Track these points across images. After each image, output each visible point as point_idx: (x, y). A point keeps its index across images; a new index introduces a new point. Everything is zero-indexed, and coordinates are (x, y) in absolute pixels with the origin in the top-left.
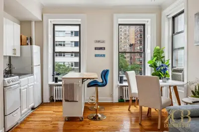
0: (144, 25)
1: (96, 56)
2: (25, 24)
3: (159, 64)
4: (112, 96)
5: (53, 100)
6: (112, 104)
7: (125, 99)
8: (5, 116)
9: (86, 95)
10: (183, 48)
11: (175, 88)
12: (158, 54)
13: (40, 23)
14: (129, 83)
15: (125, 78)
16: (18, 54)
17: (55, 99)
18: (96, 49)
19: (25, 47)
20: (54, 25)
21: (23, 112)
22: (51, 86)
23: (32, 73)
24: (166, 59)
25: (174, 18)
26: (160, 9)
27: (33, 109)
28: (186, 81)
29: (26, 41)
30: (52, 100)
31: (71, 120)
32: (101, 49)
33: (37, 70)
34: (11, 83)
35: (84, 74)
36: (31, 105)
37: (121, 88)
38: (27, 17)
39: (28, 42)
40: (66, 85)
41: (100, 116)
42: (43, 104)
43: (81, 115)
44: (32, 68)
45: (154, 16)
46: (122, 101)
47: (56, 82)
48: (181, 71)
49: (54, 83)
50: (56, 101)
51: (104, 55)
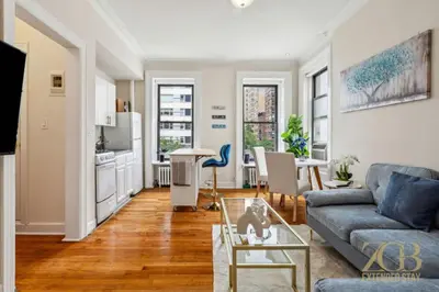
0: (276, 86)
1: (214, 126)
2: (122, 83)
3: (295, 137)
4: (234, 180)
5: (158, 185)
6: (235, 191)
7: (251, 184)
8: (97, 203)
9: (200, 178)
10: (326, 117)
11: (316, 168)
12: (294, 125)
13: (141, 82)
14: (256, 163)
15: (251, 157)
16: (113, 124)
17: (160, 183)
18: (213, 117)
19: (121, 114)
20: (159, 86)
21: (119, 199)
22: (155, 167)
23: (131, 149)
24: (305, 131)
25: (314, 77)
26: (296, 65)
27: (132, 196)
28: (329, 161)
29: (123, 106)
30: (156, 185)
31: (181, 210)
32: (220, 117)
33: (137, 144)
34: (105, 161)
35: (198, 150)
36: (129, 191)
37: (247, 168)
38: (121, 75)
39: (126, 107)
40: (174, 164)
41: (218, 205)
42: (144, 190)
43: (193, 203)
44: (131, 142)
45: (289, 74)
46: (247, 187)
47: (162, 161)
48: (323, 147)
49: (159, 162)
50: (162, 186)
51: (224, 126)
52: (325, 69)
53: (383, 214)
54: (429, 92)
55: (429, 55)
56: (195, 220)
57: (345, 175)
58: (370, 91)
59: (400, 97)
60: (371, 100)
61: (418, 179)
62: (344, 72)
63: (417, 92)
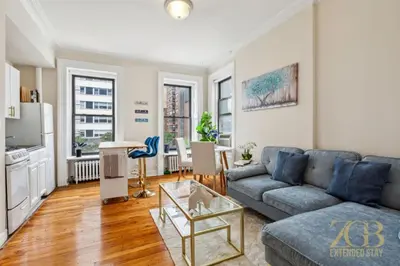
0: (190, 88)
1: (136, 120)
2: (27, 69)
3: (206, 130)
4: (156, 168)
5: (74, 182)
6: (156, 178)
7: (171, 170)
8: (8, 210)
10: (230, 114)
11: (224, 153)
12: (206, 120)
13: (51, 71)
14: (179, 152)
15: (171, 146)
16: (17, 116)
17: (77, 180)
18: (136, 111)
19: (28, 105)
20: (74, 76)
21: (33, 201)
22: (70, 162)
23: (42, 144)
24: (213, 124)
25: (220, 83)
26: (206, 72)
27: (44, 197)
28: (233, 147)
29: (29, 95)
30: (72, 182)
32: (143, 112)
33: (49, 140)
34: (17, 160)
35: (119, 142)
36: (42, 193)
37: (167, 157)
38: (31, 60)
39: (34, 97)
42: (57, 189)
44: (42, 137)
45: (201, 79)
46: (167, 173)
47: (78, 155)
48: (228, 136)
49: (75, 158)
50: (79, 182)
51: (147, 120)
52: (230, 78)
53: (276, 179)
54: (297, 101)
55: (297, 78)
56: (129, 209)
57: (248, 156)
58: (262, 97)
59: (281, 103)
60: (263, 104)
61: (293, 155)
62: (244, 82)
63: (290, 101)
